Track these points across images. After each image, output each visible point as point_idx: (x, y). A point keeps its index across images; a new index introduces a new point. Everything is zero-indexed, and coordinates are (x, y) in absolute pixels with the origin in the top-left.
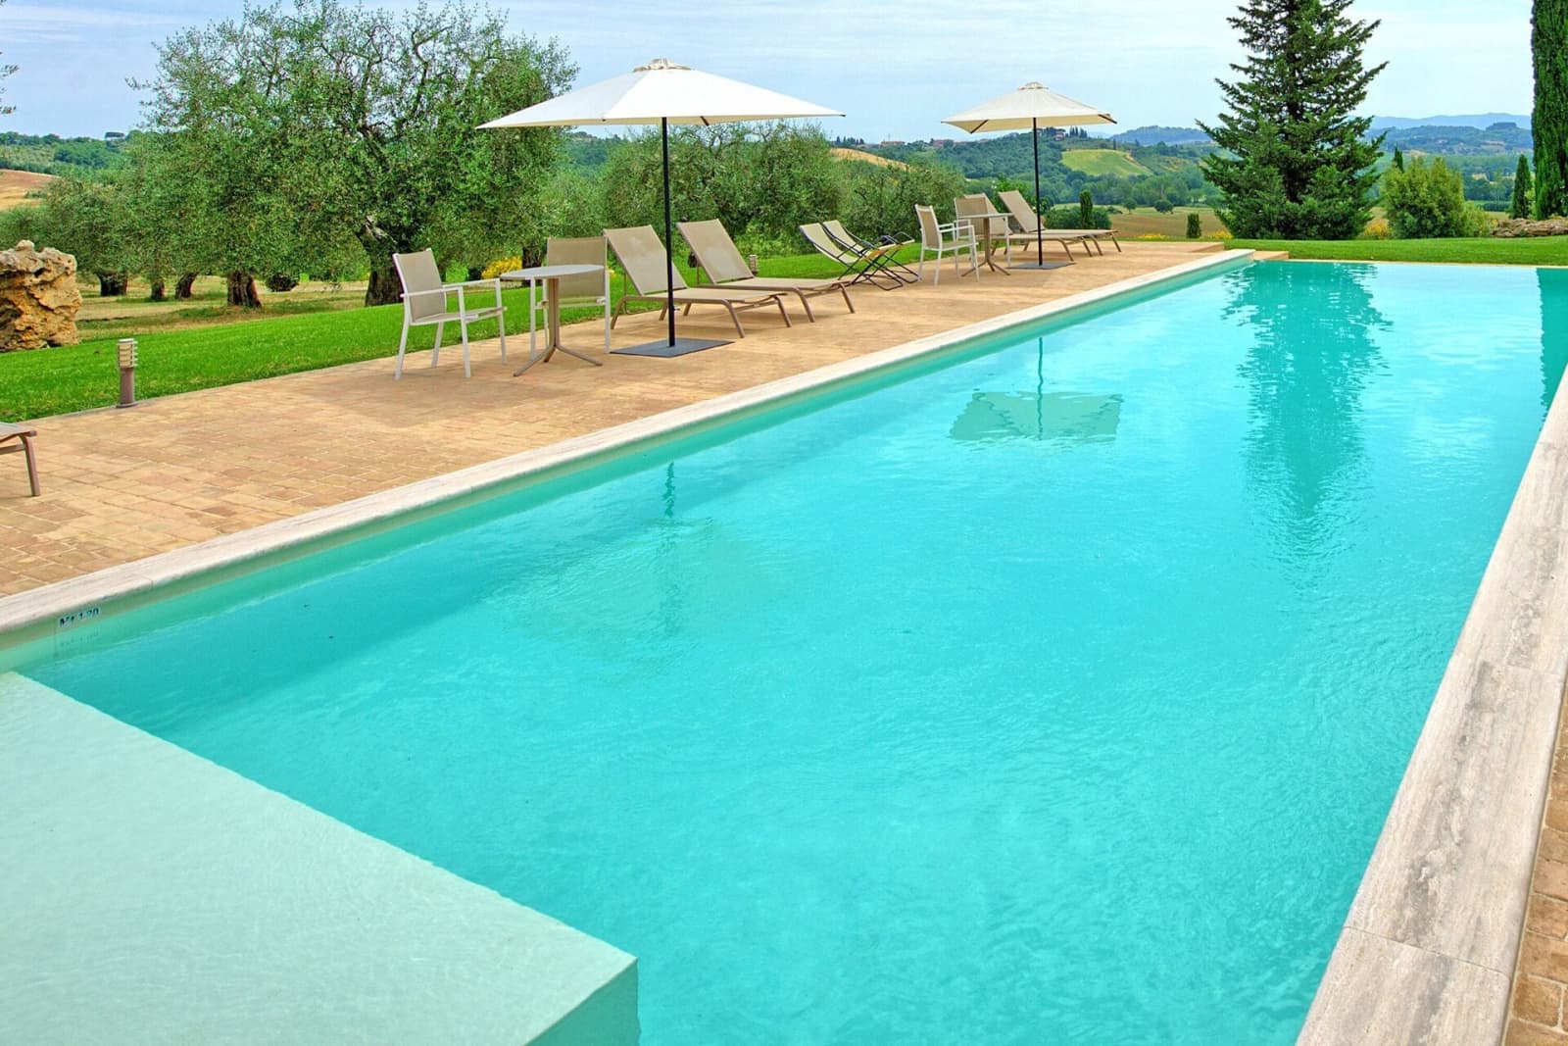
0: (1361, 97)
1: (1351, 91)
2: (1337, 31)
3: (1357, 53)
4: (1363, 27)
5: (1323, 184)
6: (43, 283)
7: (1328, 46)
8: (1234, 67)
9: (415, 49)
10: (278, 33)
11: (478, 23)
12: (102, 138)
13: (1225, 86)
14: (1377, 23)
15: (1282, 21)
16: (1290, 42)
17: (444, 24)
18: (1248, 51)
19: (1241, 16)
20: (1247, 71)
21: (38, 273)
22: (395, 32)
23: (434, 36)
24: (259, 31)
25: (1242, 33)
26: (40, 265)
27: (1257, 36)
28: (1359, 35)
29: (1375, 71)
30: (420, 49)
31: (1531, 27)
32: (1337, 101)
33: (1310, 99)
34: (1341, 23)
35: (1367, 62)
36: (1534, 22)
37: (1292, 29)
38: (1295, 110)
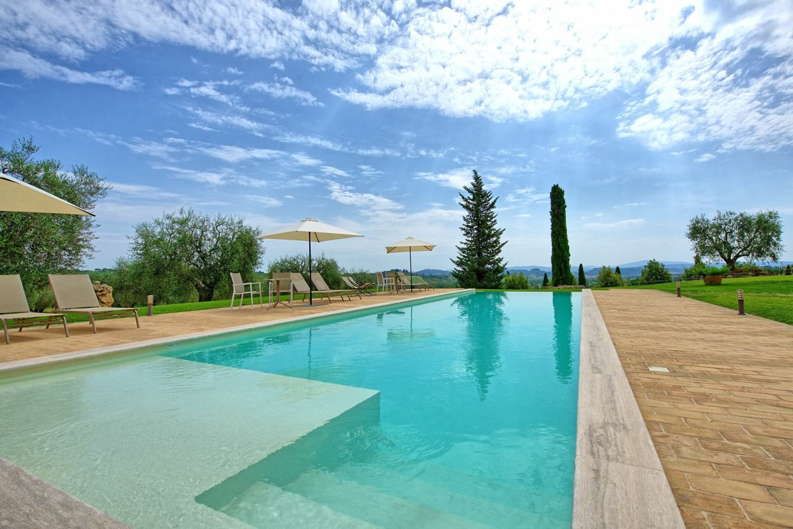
0: (500, 251)
1: (497, 250)
2: (493, 232)
3: (499, 238)
4: (501, 230)
5: (489, 277)
6: (102, 295)
7: (490, 236)
8: (461, 243)
9: (217, 227)
10: (174, 222)
11: (236, 220)
12: (94, 270)
13: (459, 248)
14: (504, 229)
15: (476, 229)
16: (478, 235)
17: (226, 221)
18: (466, 238)
19: (464, 227)
20: (465, 244)
21: (101, 292)
22: (211, 222)
23: (223, 224)
24: (168, 221)
25: (463, 232)
26: (102, 289)
27: (468, 233)
28: (498, 233)
29: (504, 244)
30: (218, 228)
31: (551, 231)
32: (493, 253)
33: (484, 252)
34: (493, 230)
35: (502, 241)
36: (552, 229)
37: (479, 231)
38: (480, 254)
